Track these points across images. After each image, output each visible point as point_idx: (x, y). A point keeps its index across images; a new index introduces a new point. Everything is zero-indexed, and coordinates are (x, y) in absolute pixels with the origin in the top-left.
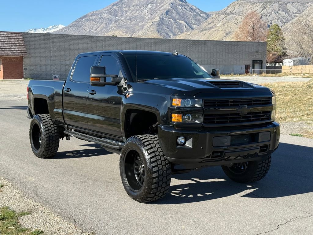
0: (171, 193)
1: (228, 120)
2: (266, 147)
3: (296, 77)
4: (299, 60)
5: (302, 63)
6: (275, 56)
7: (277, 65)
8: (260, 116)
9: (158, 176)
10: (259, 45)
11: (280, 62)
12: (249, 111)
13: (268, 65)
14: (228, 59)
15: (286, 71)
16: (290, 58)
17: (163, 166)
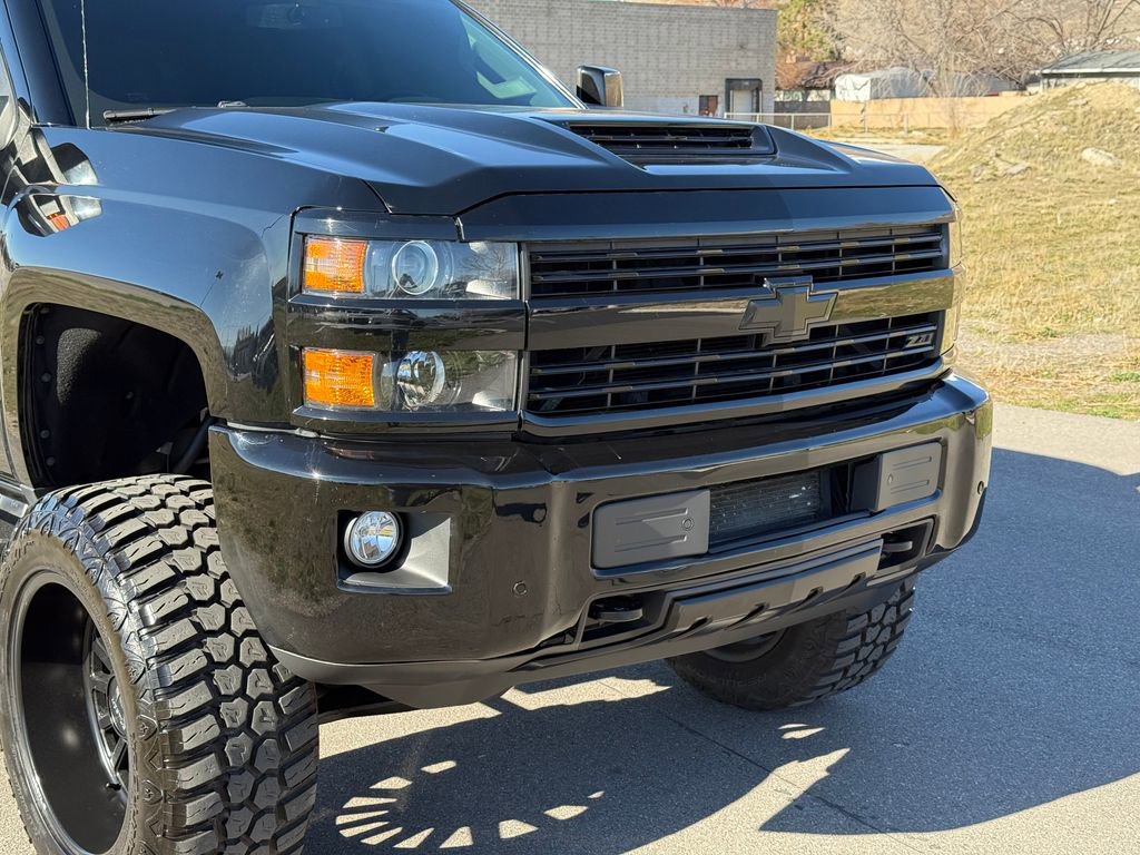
0: (340, 820)
1: (694, 383)
2: (914, 533)
3: (884, 140)
4: (892, 81)
5: (903, 90)
6: (806, 65)
7: (813, 96)
8: (878, 347)
9: (217, 779)
10: (749, 20)
11: (825, 88)
12: (824, 321)
13: (782, 96)
14: (636, 73)
15: (845, 120)
16: (861, 72)
17: (252, 703)
